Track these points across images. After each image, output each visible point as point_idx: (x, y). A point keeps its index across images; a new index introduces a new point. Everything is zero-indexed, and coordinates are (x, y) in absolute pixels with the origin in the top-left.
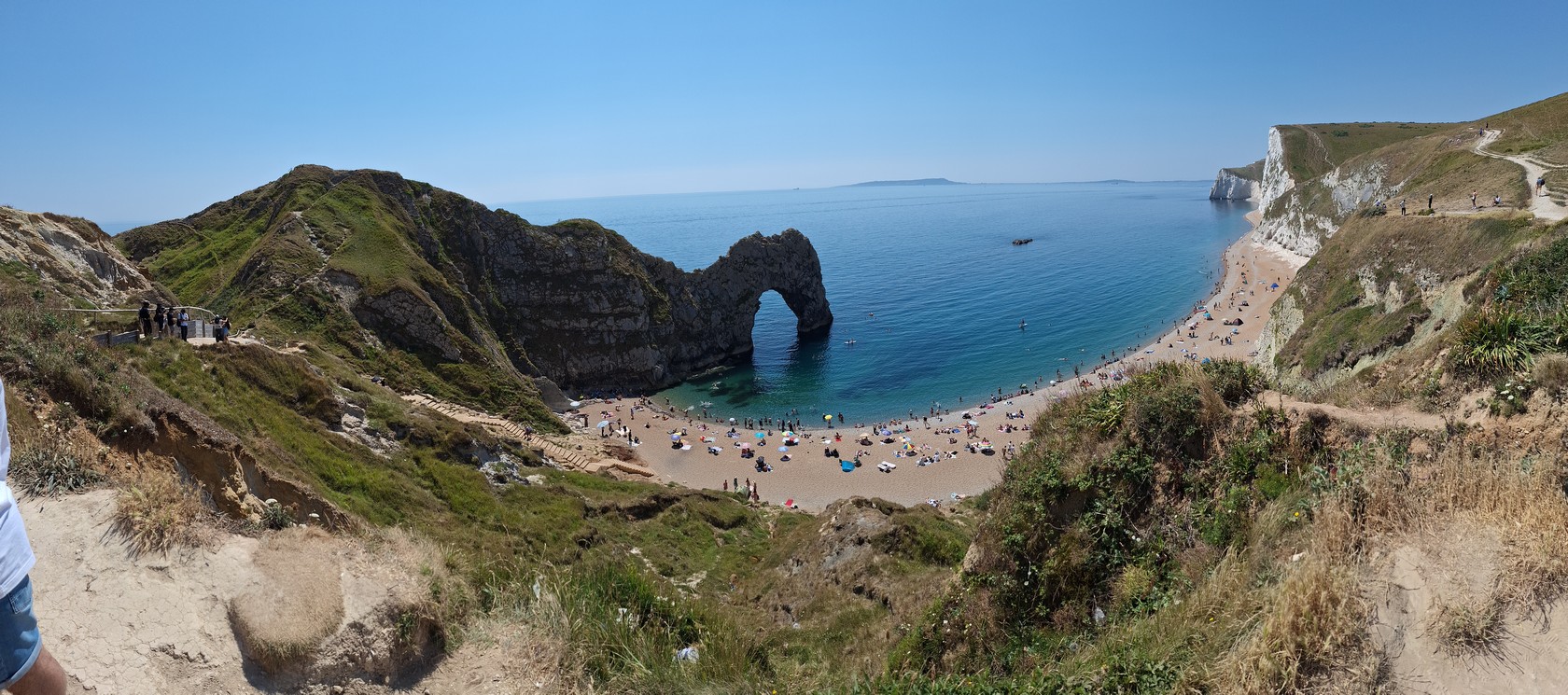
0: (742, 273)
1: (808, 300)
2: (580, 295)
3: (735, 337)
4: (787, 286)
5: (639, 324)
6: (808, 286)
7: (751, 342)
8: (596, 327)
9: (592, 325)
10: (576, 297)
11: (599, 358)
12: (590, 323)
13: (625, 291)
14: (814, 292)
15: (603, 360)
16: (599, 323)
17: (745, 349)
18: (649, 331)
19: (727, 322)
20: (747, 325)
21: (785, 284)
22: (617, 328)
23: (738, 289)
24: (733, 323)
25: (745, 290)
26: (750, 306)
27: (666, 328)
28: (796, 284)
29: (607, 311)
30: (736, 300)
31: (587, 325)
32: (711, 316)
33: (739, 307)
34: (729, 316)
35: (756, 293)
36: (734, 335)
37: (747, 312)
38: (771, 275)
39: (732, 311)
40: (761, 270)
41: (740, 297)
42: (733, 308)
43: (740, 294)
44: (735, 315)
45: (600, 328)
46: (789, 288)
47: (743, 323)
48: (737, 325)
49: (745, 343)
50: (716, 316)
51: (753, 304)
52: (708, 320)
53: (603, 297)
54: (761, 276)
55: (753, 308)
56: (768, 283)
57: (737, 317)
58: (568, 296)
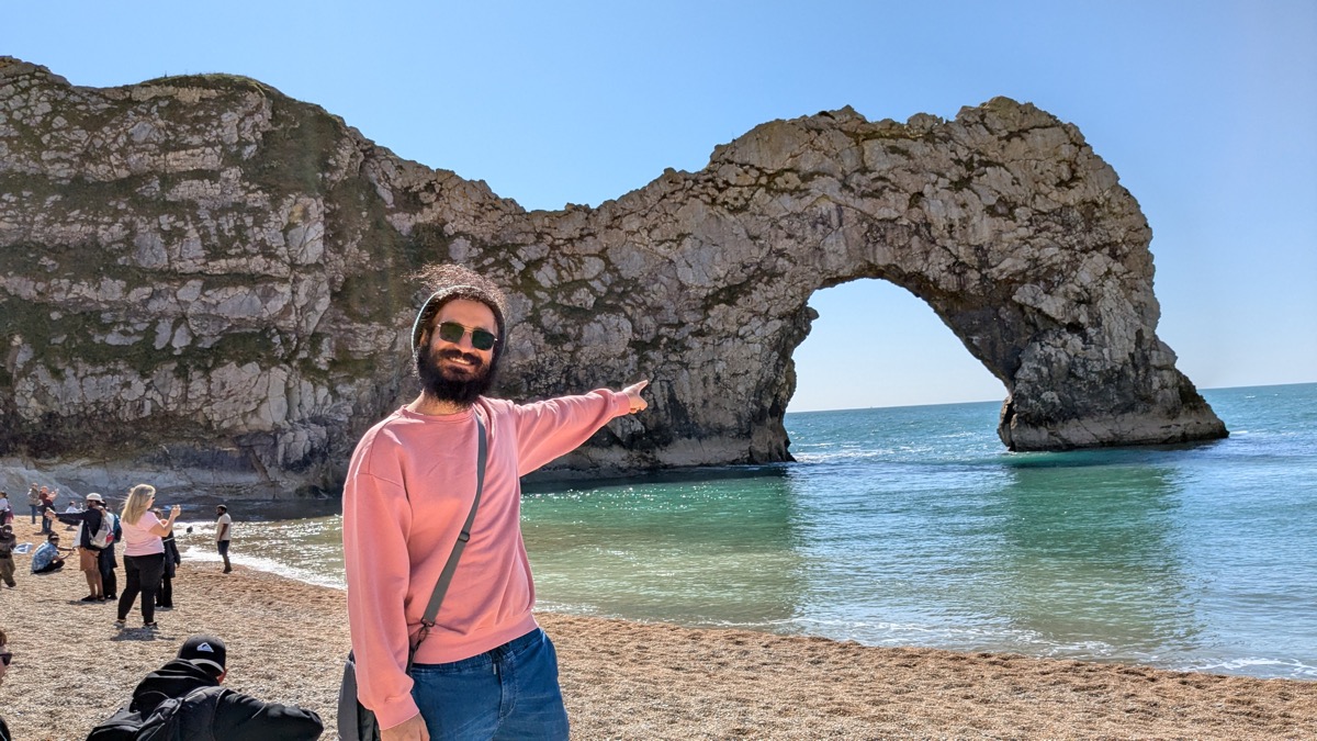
0: (746, 216)
2: (129, 226)
3: (676, 406)
8: (145, 303)
9: (135, 298)
10: (117, 228)
11: (117, 379)
12: (127, 291)
15: (127, 385)
16: (155, 295)
19: (652, 354)
20: (735, 375)
21: (926, 259)
22: (202, 310)
23: (718, 258)
24: (678, 361)
25: (745, 267)
26: (756, 314)
27: (380, 332)
28: (984, 264)
29: (189, 267)
30: (703, 294)
31: (118, 296)
32: (585, 328)
33: (711, 313)
34: (665, 340)
35: (793, 277)
36: (672, 399)
37: (741, 333)
38: (865, 225)
39: (682, 324)
40: (826, 207)
41: (721, 285)
42: (688, 317)
43: (722, 276)
44: (690, 337)
45: (154, 306)
46: (943, 271)
47: (720, 365)
48: (693, 369)
49: (720, 431)
50: (605, 330)
51: (768, 310)
52: (565, 337)
53: (193, 234)
54: (820, 227)
55: (768, 320)
56: (848, 251)
57: (696, 343)
58: (97, 224)
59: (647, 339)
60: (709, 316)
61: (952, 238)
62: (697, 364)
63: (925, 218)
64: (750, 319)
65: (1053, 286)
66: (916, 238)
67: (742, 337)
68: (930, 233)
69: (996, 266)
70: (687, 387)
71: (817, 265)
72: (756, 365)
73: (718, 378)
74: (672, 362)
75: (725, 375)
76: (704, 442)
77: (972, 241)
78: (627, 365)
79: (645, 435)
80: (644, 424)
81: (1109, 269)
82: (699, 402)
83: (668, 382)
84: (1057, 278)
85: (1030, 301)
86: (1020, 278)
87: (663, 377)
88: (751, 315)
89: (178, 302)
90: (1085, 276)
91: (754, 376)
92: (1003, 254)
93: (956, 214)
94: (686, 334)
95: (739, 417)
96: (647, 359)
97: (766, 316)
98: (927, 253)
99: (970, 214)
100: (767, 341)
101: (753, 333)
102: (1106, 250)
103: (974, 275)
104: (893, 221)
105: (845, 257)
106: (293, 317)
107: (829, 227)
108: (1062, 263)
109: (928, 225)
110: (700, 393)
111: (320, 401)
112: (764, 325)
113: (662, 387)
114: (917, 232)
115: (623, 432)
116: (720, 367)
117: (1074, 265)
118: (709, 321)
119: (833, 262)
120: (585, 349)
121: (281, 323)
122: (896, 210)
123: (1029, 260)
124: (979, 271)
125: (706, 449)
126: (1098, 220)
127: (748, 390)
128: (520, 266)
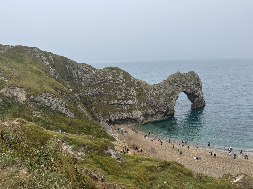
0: (172, 86)
1: (196, 96)
3: (168, 108)
4: (189, 91)
5: (135, 102)
6: (196, 91)
7: (174, 110)
8: (120, 103)
9: (119, 103)
10: (113, 93)
11: (121, 114)
13: (130, 91)
14: (199, 94)
16: (121, 102)
17: (172, 113)
18: (138, 105)
22: (127, 104)
23: (170, 91)
25: (173, 92)
26: (174, 97)
27: (143, 104)
29: (124, 98)
30: (169, 95)
31: (117, 103)
32: (160, 100)
33: (170, 97)
35: (177, 93)
36: (168, 107)
37: (173, 99)
40: (179, 85)
43: (171, 93)
45: (121, 104)
48: (169, 104)
49: (172, 110)
52: (158, 102)
53: (122, 93)
54: (179, 87)
56: (181, 90)
57: (169, 101)
58: (110, 92)
59: (165, 100)
61: (190, 88)
63: (188, 86)
66: (187, 88)
80: (166, 110)
83: (167, 105)
89: (124, 103)
96: (165, 103)
100: (175, 100)
110: (170, 106)
115: (164, 112)
120: (160, 103)
128: (152, 93)
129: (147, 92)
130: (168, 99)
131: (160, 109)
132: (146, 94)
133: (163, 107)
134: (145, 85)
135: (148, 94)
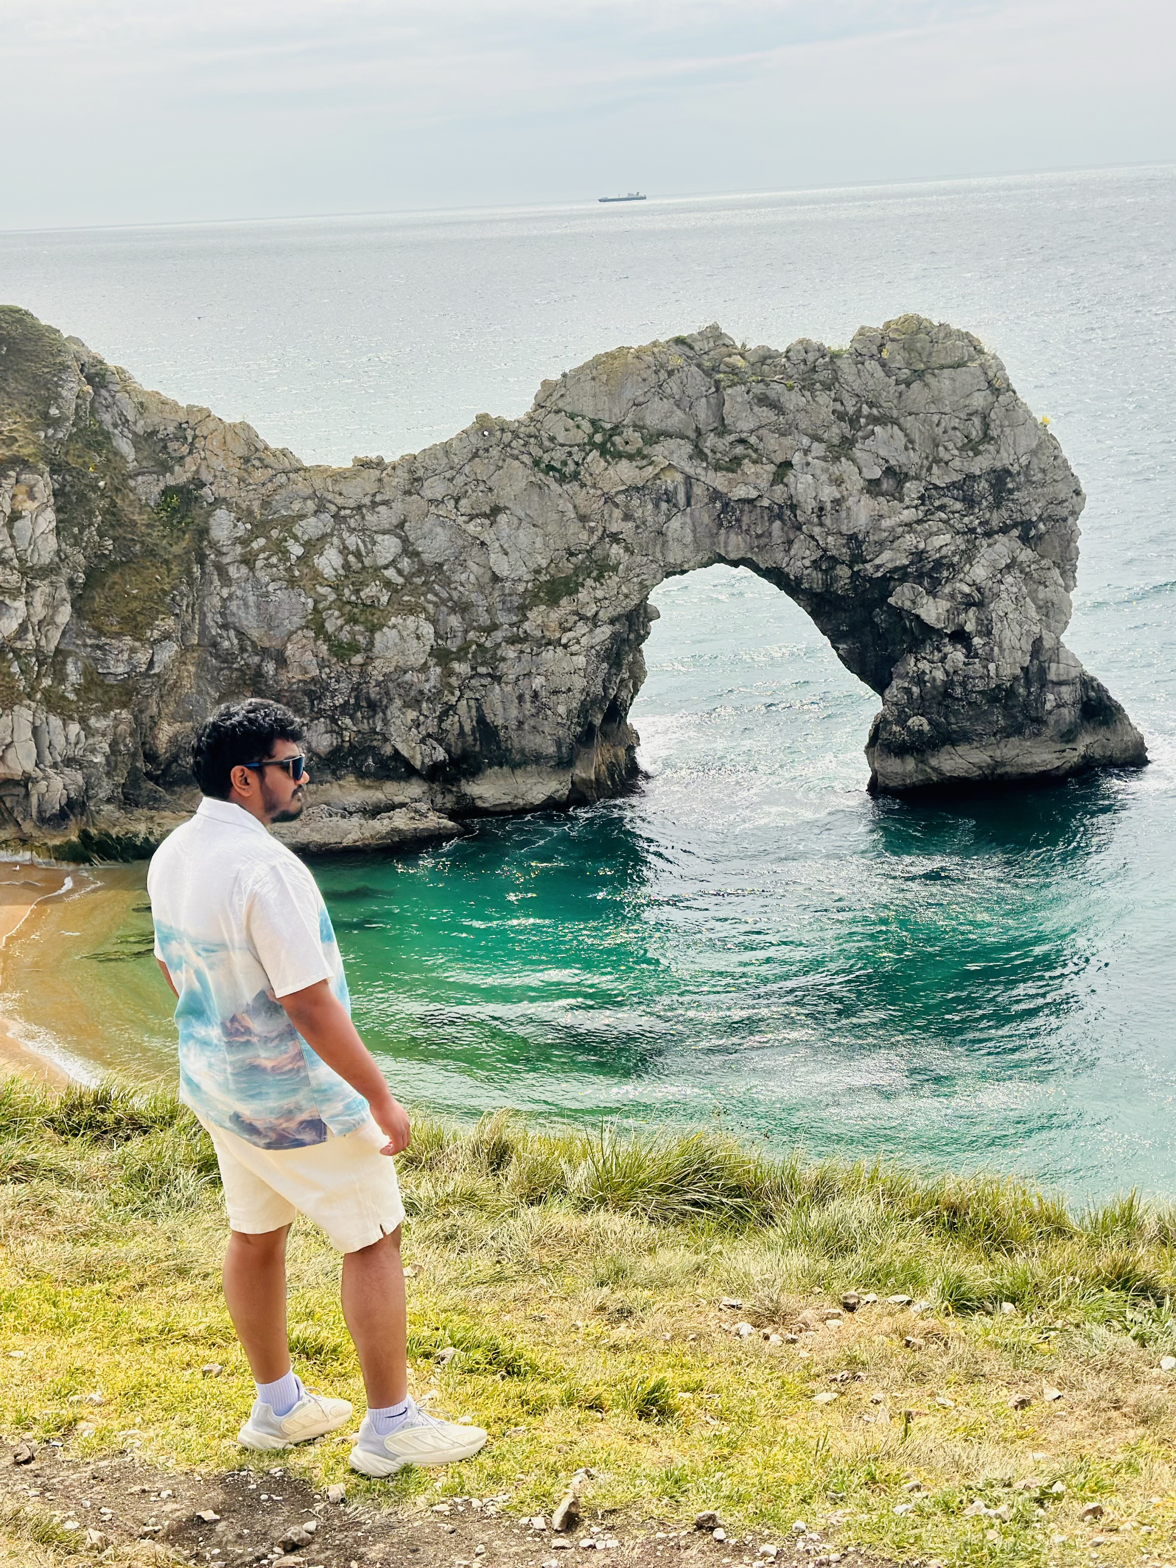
3: (484, 728)
18: (63, 654)
19: (457, 666)
20: (555, 692)
21: (787, 551)
23: (539, 545)
24: (489, 675)
25: (572, 554)
26: (582, 618)
27: (135, 651)
28: (858, 558)
30: (521, 588)
32: (378, 635)
33: (529, 614)
34: (474, 647)
35: (629, 569)
37: (564, 641)
38: (718, 505)
39: (494, 627)
40: (672, 481)
41: (543, 578)
42: (503, 618)
43: (544, 565)
44: (504, 644)
46: (807, 568)
47: (537, 681)
48: (507, 683)
49: (537, 759)
50: (402, 637)
51: (597, 614)
52: (355, 648)
54: (664, 506)
55: (596, 626)
56: (695, 540)
57: (511, 652)
59: (453, 645)
60: (527, 619)
61: (821, 524)
62: (512, 677)
63: (791, 497)
64: (575, 623)
65: (940, 584)
66: (777, 524)
67: (565, 646)
68: (795, 516)
69: (871, 561)
70: (499, 707)
71: (659, 555)
72: (579, 682)
73: (536, 695)
74: (481, 676)
75: (543, 693)
76: (518, 772)
77: (844, 529)
78: (427, 681)
79: (449, 765)
80: (448, 751)
81: (1014, 560)
82: (513, 724)
83: (477, 699)
84: (945, 574)
85: (907, 605)
86: (901, 574)
87: (471, 695)
88: (577, 618)
90: (979, 572)
91: (578, 695)
92: (881, 545)
93: (828, 493)
94: (499, 640)
95: (559, 743)
96: (450, 673)
97: (594, 621)
98: (790, 542)
99: (845, 493)
100: (593, 651)
101: (578, 642)
102: (1015, 533)
103: (843, 572)
104: (750, 501)
105: (691, 547)
106: (30, 636)
107: (675, 506)
108: (954, 553)
109: (793, 507)
110: (514, 712)
111: (73, 739)
112: (591, 631)
113: (469, 706)
114: (780, 517)
115: (423, 763)
116: (538, 682)
117: (969, 555)
118: (527, 626)
119: (675, 556)
120: (377, 663)
121: (18, 645)
122: (755, 488)
123: (912, 554)
124: (851, 567)
125: (520, 780)
126: (1011, 492)
127: (569, 711)
128: (297, 550)
129: (239, 540)
130: (498, 635)
131: (373, 731)
132: (220, 553)
133: (412, 714)
134: (247, 460)
135: (248, 561)
